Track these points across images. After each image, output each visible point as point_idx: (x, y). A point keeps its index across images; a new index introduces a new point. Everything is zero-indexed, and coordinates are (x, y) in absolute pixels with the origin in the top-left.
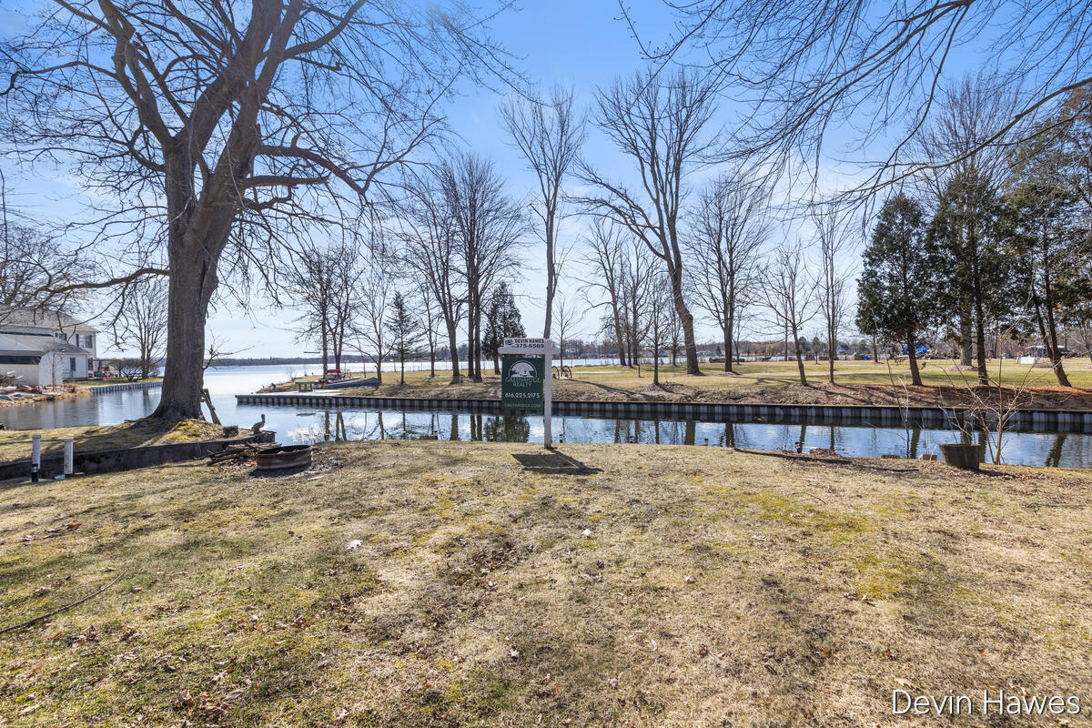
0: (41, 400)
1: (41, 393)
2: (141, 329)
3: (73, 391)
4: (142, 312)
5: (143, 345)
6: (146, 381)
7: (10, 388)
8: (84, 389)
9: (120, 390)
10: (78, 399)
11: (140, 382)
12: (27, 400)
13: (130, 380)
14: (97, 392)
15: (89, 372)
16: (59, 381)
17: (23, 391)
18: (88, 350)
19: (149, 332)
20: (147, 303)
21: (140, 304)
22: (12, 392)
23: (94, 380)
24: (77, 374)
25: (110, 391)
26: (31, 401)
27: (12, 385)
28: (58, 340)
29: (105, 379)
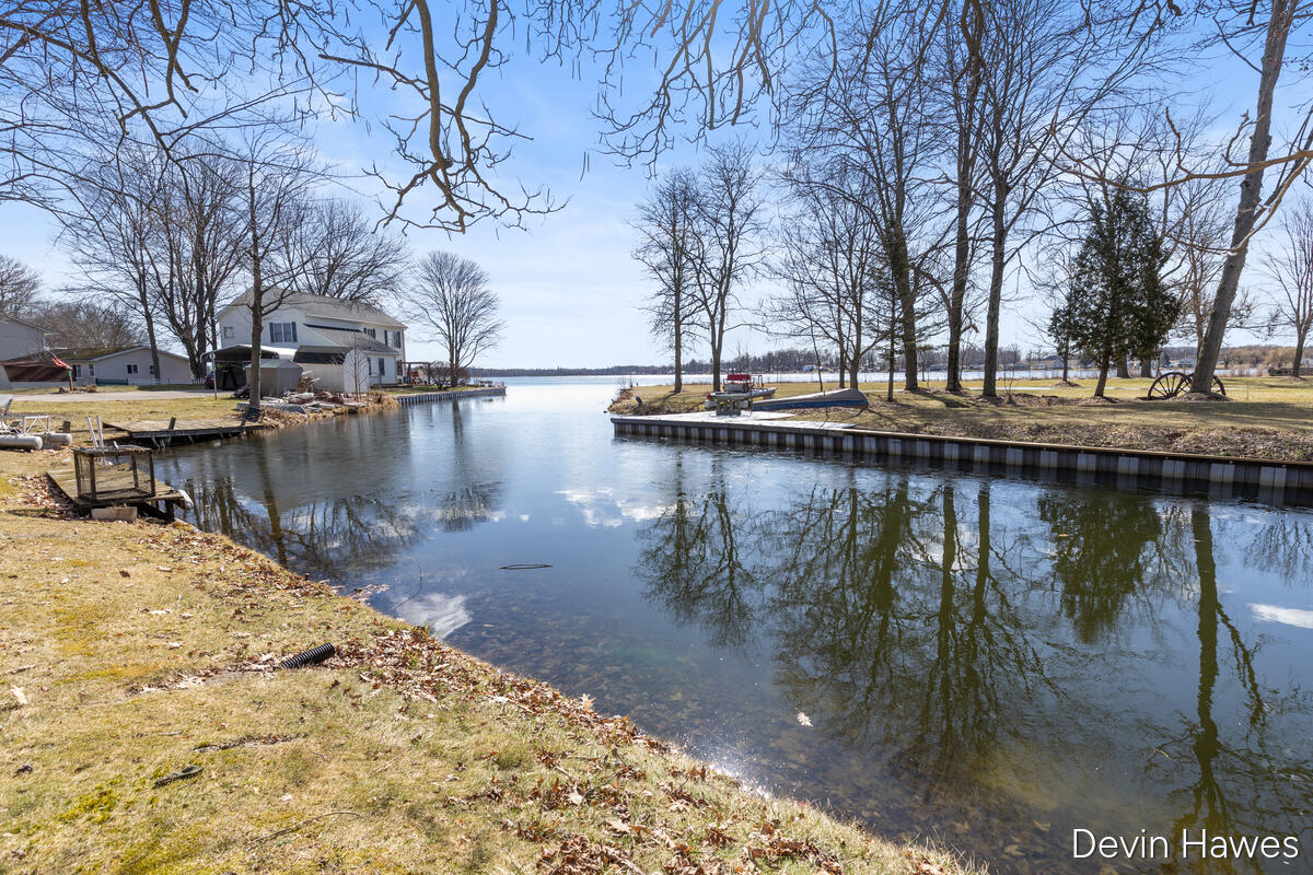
0: (342, 414)
1: (342, 403)
2: (448, 324)
3: (379, 401)
4: (449, 303)
5: (451, 345)
6: (458, 390)
7: (306, 395)
8: (391, 397)
9: (430, 401)
10: (385, 411)
11: (450, 391)
12: (325, 413)
13: (440, 389)
14: (406, 404)
15: (399, 377)
16: (364, 387)
17: (321, 399)
18: (397, 349)
19: (457, 327)
20: (454, 291)
21: (447, 292)
22: (309, 400)
23: (404, 387)
24: (385, 380)
25: (420, 401)
26: (331, 414)
27: (309, 391)
28: (366, 337)
29: (415, 387)
